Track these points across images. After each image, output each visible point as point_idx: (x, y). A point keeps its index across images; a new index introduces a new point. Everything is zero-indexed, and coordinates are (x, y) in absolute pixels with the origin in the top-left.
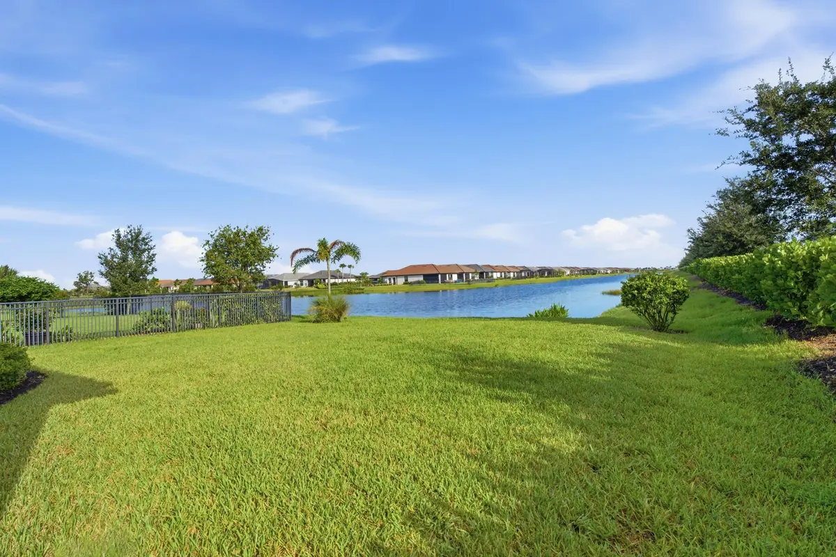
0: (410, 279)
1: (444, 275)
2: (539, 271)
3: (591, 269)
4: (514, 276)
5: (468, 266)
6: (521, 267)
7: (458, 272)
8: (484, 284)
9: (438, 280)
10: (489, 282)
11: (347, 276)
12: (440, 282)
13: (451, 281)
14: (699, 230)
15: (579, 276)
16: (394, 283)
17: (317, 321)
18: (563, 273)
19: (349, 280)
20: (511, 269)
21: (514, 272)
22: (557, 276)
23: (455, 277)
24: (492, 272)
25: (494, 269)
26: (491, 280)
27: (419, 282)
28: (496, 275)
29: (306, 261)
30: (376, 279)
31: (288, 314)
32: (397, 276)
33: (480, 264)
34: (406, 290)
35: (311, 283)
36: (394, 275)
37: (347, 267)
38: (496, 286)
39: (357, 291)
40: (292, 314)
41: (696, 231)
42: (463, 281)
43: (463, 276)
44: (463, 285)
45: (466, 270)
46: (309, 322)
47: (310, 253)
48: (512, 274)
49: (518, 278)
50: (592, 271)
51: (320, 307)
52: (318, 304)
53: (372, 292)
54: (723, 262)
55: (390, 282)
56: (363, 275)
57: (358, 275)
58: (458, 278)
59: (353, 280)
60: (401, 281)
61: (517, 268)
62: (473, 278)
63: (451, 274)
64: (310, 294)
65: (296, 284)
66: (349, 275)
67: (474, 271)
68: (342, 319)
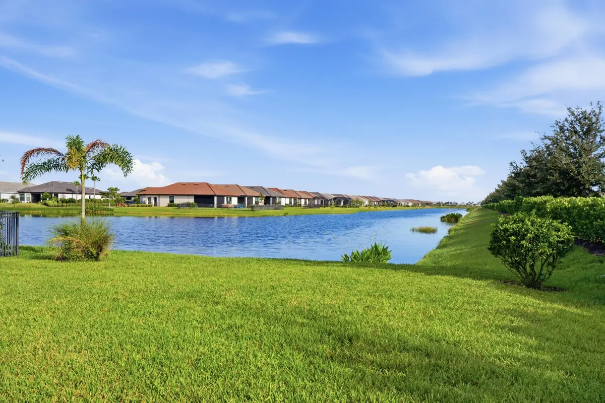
0: (177, 201)
1: (221, 198)
2: (335, 199)
3: (391, 201)
4: (305, 203)
5: (252, 188)
6: (313, 193)
7: (239, 195)
8: (271, 212)
9: (213, 203)
10: (276, 209)
11: (90, 192)
12: (216, 206)
13: (230, 205)
14: (522, 164)
15: (378, 208)
16: (156, 205)
17: (63, 259)
18: (361, 203)
19: (92, 197)
20: (303, 196)
21: (305, 199)
22: (354, 206)
23: (235, 201)
24: (280, 197)
25: (283, 193)
26: (278, 206)
27: (188, 205)
28: (284, 201)
29: (47, 167)
30: (129, 198)
31: (13, 243)
32: (159, 195)
33: (266, 186)
34: (172, 214)
35: (37, 197)
36: (155, 194)
37: (90, 180)
38: (285, 215)
39: (105, 212)
40: (20, 245)
41: (519, 165)
42: (244, 207)
43: (244, 201)
44: (245, 212)
45: (249, 193)
46: (50, 259)
47: (53, 156)
48: (303, 201)
49: (310, 206)
50: (393, 203)
51: (69, 238)
52: (65, 232)
53: (126, 214)
54: (567, 204)
55: (150, 203)
56: (112, 192)
57: (105, 190)
58: (239, 202)
59: (98, 197)
60: (164, 202)
61: (308, 194)
62: (257, 203)
63: (230, 197)
64: (35, 212)
65: (13, 197)
66: (93, 189)
67: (258, 194)
68: (101, 256)
